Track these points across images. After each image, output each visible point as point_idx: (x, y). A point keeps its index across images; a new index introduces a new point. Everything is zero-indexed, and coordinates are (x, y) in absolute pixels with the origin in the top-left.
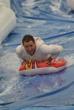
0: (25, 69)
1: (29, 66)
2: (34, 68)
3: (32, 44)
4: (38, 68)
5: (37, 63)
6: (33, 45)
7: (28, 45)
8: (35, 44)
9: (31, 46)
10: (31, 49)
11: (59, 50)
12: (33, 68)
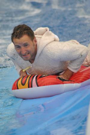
0: (16, 88)
1: (23, 82)
2: (32, 87)
3: (27, 42)
4: (38, 86)
5: (38, 78)
6: (29, 43)
7: (20, 44)
8: (36, 41)
9: (26, 45)
10: (26, 50)
11: (82, 52)
12: (29, 87)
